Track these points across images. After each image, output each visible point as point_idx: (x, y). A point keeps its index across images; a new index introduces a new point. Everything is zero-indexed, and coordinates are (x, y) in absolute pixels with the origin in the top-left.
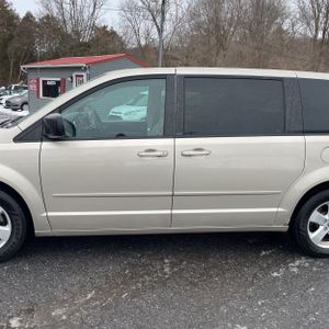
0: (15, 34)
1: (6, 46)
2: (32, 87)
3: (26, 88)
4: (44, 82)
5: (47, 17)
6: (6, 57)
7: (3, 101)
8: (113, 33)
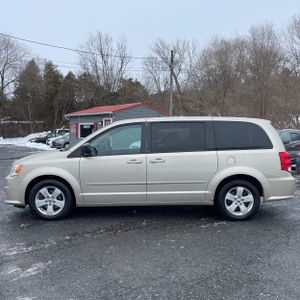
0: (59, 89)
1: (52, 99)
2: (73, 130)
3: (67, 131)
4: (82, 126)
5: (85, 74)
6: (52, 108)
7: (50, 142)
8: (138, 83)
